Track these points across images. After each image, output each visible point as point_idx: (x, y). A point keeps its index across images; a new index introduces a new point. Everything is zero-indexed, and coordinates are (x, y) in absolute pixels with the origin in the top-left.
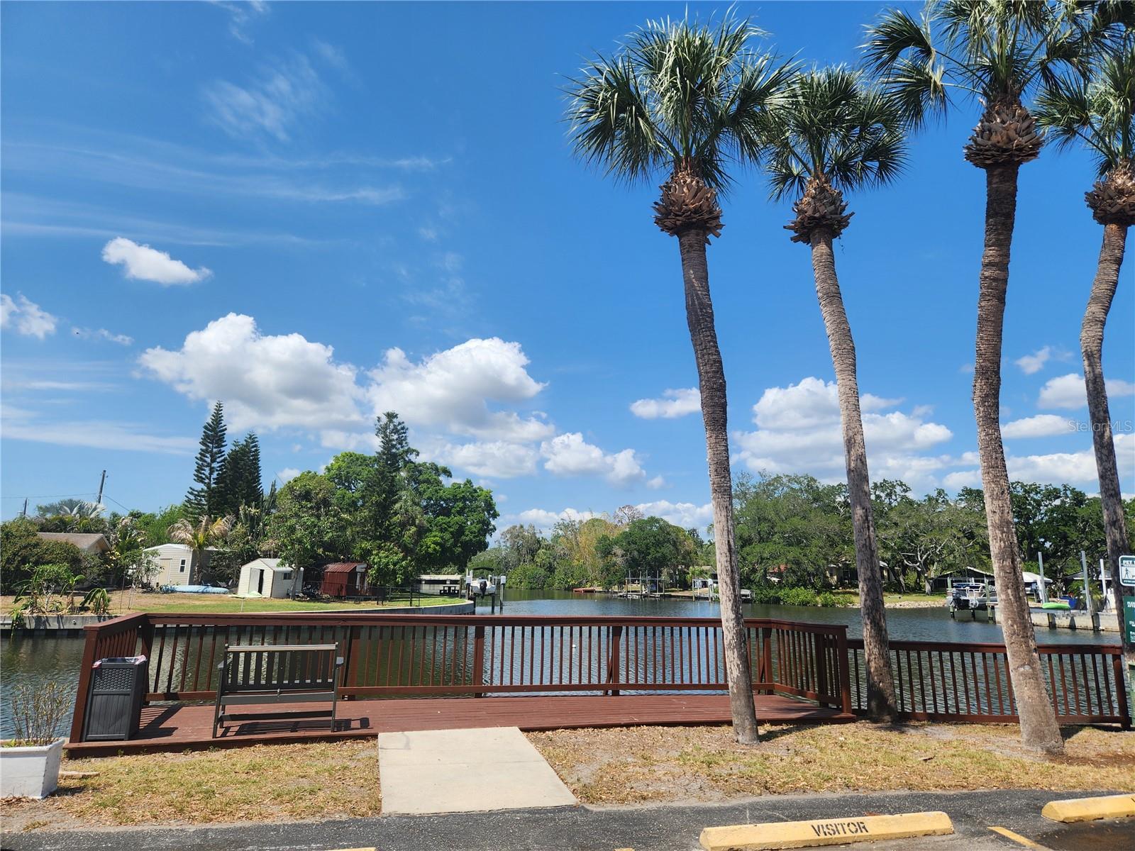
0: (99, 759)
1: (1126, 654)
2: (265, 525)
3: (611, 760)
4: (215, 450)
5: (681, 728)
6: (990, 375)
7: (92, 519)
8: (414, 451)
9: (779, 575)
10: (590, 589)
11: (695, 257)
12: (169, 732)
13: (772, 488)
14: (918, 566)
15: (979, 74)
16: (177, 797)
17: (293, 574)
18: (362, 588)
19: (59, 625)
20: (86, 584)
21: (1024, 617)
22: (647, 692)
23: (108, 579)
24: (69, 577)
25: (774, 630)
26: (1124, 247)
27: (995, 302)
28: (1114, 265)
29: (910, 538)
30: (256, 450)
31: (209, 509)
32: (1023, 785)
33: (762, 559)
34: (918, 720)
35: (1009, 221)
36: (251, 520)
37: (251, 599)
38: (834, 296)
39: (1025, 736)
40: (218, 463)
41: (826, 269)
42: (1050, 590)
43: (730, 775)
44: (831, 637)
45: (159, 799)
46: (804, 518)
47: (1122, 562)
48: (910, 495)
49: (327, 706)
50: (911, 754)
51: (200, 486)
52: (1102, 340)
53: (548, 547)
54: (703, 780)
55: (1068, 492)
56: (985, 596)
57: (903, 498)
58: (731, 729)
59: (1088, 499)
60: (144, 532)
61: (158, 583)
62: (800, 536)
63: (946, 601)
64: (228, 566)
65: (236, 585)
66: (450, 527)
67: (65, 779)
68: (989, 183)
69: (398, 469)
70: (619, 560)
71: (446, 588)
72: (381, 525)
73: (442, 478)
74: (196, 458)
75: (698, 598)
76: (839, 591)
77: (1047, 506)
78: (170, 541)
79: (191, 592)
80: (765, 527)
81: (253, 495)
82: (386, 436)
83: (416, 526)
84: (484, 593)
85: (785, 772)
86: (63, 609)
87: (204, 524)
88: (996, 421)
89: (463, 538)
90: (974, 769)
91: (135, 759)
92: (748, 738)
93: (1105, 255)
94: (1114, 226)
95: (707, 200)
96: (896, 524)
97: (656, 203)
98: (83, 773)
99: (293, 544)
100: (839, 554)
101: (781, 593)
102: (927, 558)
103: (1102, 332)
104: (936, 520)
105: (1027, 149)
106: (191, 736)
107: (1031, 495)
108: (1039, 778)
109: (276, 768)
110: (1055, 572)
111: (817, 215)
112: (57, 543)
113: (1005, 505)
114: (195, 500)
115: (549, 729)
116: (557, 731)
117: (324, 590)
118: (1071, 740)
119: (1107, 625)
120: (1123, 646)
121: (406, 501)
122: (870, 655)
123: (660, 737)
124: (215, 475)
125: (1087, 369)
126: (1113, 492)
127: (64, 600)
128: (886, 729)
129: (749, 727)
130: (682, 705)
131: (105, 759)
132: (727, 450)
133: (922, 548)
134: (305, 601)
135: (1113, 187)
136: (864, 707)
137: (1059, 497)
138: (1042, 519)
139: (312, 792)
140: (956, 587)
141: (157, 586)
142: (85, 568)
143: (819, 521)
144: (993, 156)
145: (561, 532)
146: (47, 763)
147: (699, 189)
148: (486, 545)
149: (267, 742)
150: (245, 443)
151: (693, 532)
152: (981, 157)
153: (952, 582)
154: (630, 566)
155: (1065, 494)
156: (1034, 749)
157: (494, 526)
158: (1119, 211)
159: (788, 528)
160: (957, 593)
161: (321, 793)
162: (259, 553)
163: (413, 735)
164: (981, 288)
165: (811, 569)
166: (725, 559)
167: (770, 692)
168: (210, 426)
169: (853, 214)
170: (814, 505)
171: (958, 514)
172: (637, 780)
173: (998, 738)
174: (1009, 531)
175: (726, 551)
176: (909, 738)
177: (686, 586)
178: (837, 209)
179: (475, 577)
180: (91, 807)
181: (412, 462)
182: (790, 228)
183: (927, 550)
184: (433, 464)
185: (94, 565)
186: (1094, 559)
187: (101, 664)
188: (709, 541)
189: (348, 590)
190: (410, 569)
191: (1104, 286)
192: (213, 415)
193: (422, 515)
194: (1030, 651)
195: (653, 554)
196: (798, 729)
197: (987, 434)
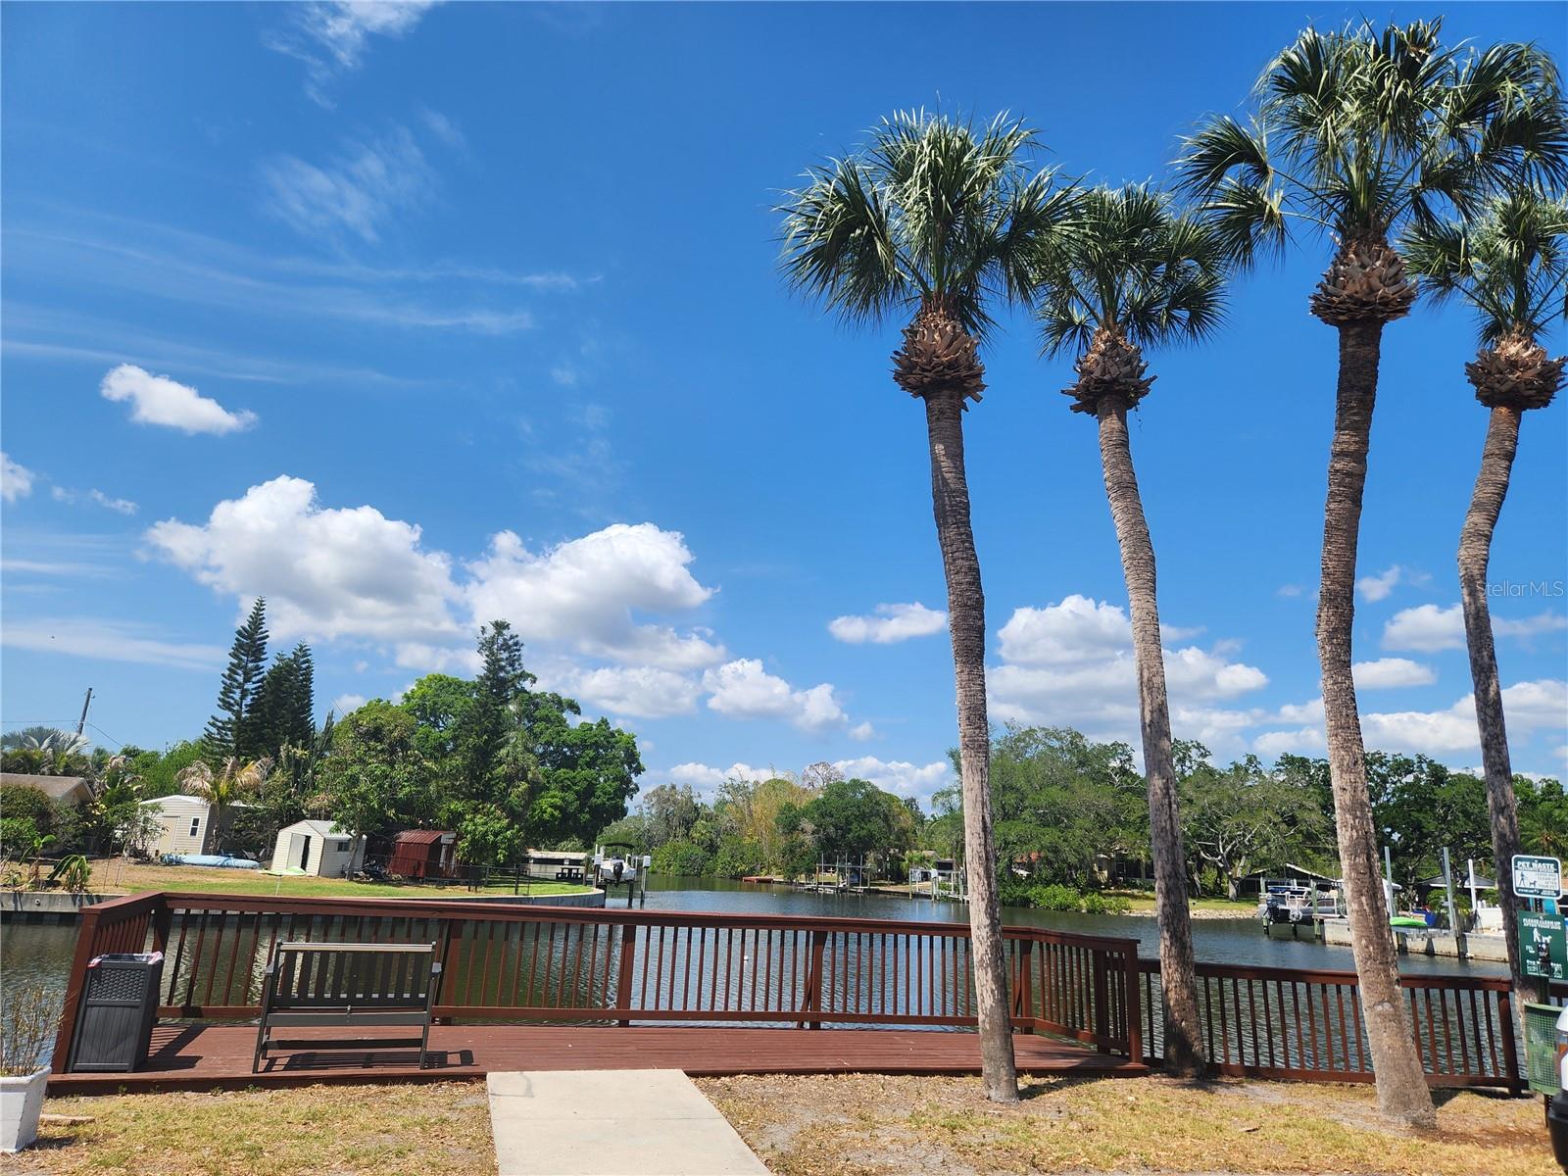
0: (91, 1098)
1: (1517, 991)
2: (315, 773)
3: (816, 1120)
4: (250, 665)
5: (909, 1077)
6: (1341, 601)
7: (69, 757)
8: (529, 675)
9: (1029, 866)
10: (766, 877)
11: (947, 428)
12: (190, 1062)
13: (1022, 744)
14: (1220, 861)
15: (1331, 201)
16: (209, 1155)
17: (351, 845)
18: (448, 866)
19: (16, 906)
20: (56, 848)
21: (1383, 935)
22: (857, 1025)
23: (87, 841)
24: (34, 838)
25: (1036, 944)
26: (1516, 438)
27: (1348, 504)
28: (1503, 461)
29: (1209, 821)
30: (308, 667)
31: (237, 747)
32: (1384, 1169)
33: (1007, 843)
34: (1233, 1076)
35: (1368, 397)
36: (295, 765)
37: (291, 877)
38: (1128, 488)
39: (1382, 1101)
40: (254, 683)
41: (1117, 450)
42: (1400, 901)
43: (983, 1145)
44: (1116, 955)
45: (183, 1157)
46: (1066, 788)
47: (1516, 864)
48: (1209, 761)
49: (414, 1032)
50: (1229, 1123)
51: (225, 715)
52: (1486, 561)
53: (709, 818)
54: (945, 1151)
55: (1424, 766)
56: (1311, 905)
57: (1200, 764)
58: (978, 1080)
59: (1450, 776)
60: (141, 777)
61: (157, 851)
62: (1060, 814)
63: (1258, 911)
64: (260, 830)
65: (269, 857)
66: (575, 784)
67: (46, 1126)
68: (1343, 346)
69: (506, 701)
70: (808, 839)
71: (566, 871)
72: (478, 779)
73: (567, 715)
74: (223, 675)
75: (916, 896)
76: (1111, 892)
77: (1395, 783)
78: (179, 791)
79: (204, 865)
80: (1011, 799)
81: (301, 730)
82: (493, 654)
83: (527, 782)
84: (618, 880)
85: (1058, 1143)
86: (23, 883)
87: (229, 768)
88: (1347, 664)
89: (593, 800)
90: (1316, 1146)
91: (143, 1100)
92: (1003, 1094)
93: (1491, 448)
94: (1504, 410)
95: (966, 352)
96: (1190, 801)
97: (896, 353)
98: (71, 1118)
99: (353, 801)
100: (1112, 841)
101: (1032, 892)
102: (1232, 850)
103: (1487, 550)
104: (1245, 797)
105: (1394, 303)
106: (220, 1068)
107: (1374, 767)
108: (1405, 1161)
109: (345, 1118)
110: (1405, 875)
111: (1106, 378)
112: (18, 789)
113: (1358, 780)
114: (218, 734)
115: (726, 1074)
116: (737, 1077)
117: (394, 867)
118: (1443, 1108)
119: (1477, 951)
120: (1514, 979)
121: (515, 746)
122: (1168, 982)
123: (881, 1090)
124: (248, 700)
125: (1467, 599)
126: (1501, 768)
127: (26, 870)
128: (1190, 1086)
129: (1006, 1078)
130: (910, 1046)
131: (100, 1098)
132: (983, 691)
133: (1226, 835)
134: (366, 883)
135: (1503, 358)
136: (1159, 1055)
137: (1412, 772)
138: (1388, 801)
139: (400, 1154)
140: (1272, 891)
141: (156, 855)
142: (57, 826)
143: (1087, 793)
144: (1349, 310)
145: (728, 797)
146: (26, 1101)
147: (955, 337)
148: (624, 812)
149: (329, 1081)
150: (292, 657)
151: (911, 802)
152: (1333, 310)
153: (1267, 884)
154: (823, 847)
155: (1420, 767)
156: (1396, 1120)
157: (636, 785)
158: (1510, 391)
159: (1043, 800)
160: (1273, 900)
161: (412, 1156)
162: (304, 812)
163: (536, 1076)
164: (1330, 485)
165: (1073, 860)
166: (978, 842)
167: (1029, 1031)
168: (246, 631)
169: (1155, 378)
170: (1079, 770)
171: (1275, 790)
172: (854, 1149)
173: (1343, 1103)
174: (1363, 817)
175: (980, 830)
176: (1223, 1100)
177: (901, 877)
178: (1133, 371)
179: (607, 856)
180: (86, 1167)
181: (526, 692)
182: (1070, 393)
183: (1232, 839)
184: (554, 696)
185: (70, 822)
186: (1458, 858)
187: (100, 962)
188: (933, 816)
189: (428, 870)
190: (516, 841)
191: (1490, 489)
192: (251, 616)
193: (537, 767)
194: (1390, 983)
195: (857, 831)
196: (1071, 1084)
197: (1335, 683)
